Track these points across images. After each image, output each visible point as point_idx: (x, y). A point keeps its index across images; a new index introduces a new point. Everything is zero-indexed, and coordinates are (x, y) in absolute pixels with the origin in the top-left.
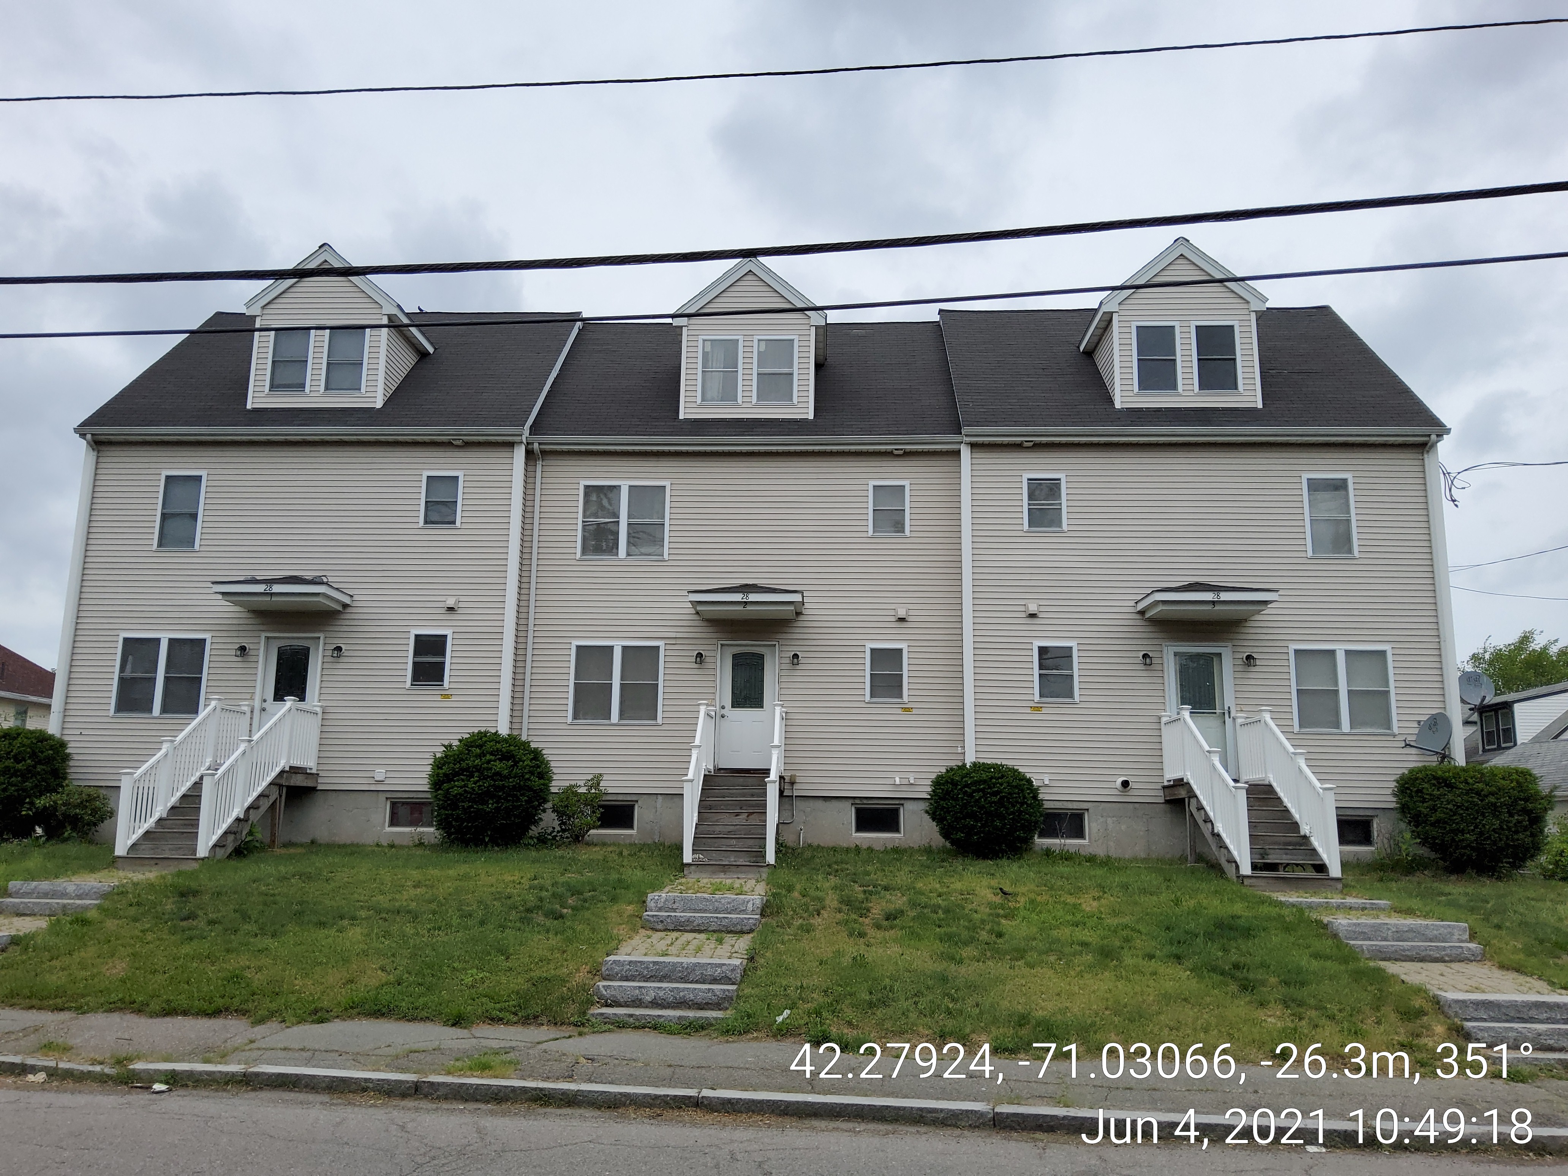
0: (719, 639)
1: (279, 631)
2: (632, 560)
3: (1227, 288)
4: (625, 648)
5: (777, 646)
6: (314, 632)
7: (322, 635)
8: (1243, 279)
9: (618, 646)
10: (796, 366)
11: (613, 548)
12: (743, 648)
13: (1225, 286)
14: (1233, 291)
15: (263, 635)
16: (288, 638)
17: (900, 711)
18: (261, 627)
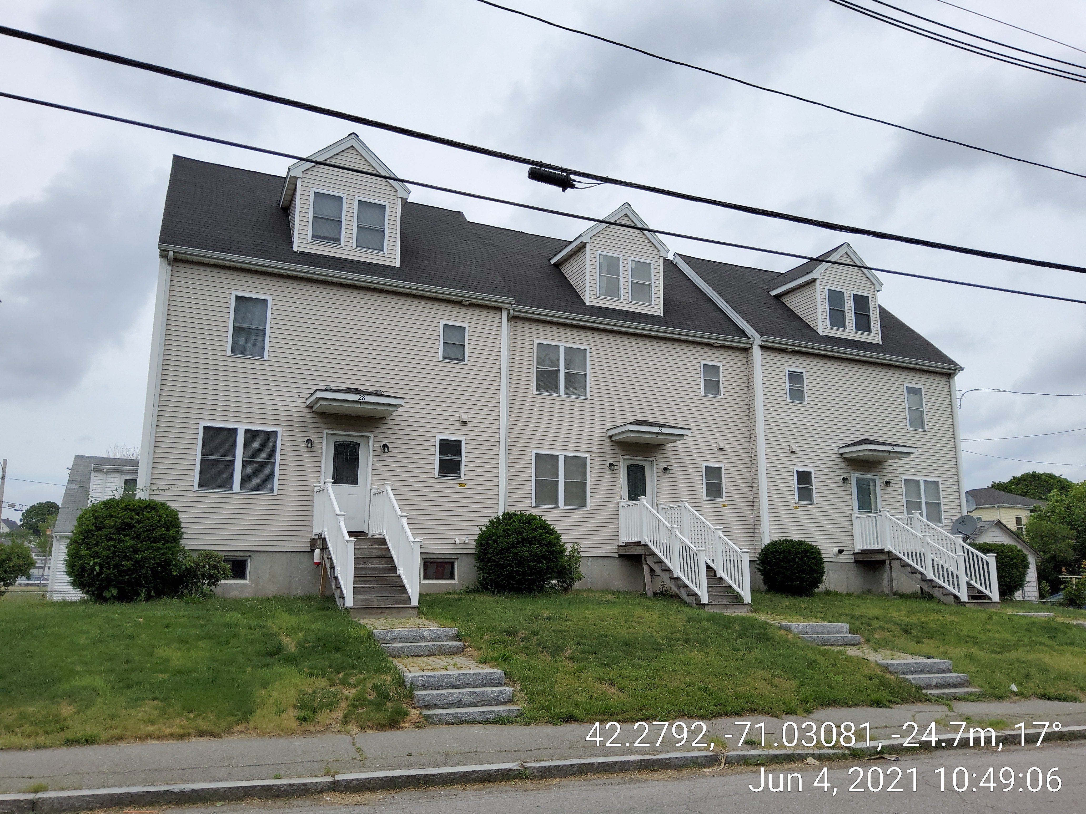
0: (622, 455)
1: (336, 429)
2: (569, 398)
3: (862, 271)
4: (566, 457)
5: (655, 461)
6: (364, 431)
7: (372, 435)
8: (870, 269)
9: (561, 455)
10: (653, 281)
11: (555, 388)
12: (635, 461)
13: (861, 270)
14: (865, 274)
15: (326, 432)
16: (345, 435)
17: (721, 506)
18: (322, 426)
